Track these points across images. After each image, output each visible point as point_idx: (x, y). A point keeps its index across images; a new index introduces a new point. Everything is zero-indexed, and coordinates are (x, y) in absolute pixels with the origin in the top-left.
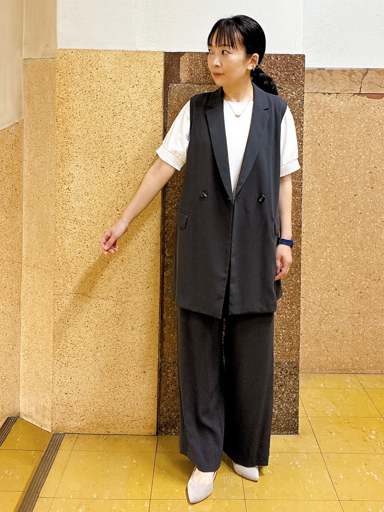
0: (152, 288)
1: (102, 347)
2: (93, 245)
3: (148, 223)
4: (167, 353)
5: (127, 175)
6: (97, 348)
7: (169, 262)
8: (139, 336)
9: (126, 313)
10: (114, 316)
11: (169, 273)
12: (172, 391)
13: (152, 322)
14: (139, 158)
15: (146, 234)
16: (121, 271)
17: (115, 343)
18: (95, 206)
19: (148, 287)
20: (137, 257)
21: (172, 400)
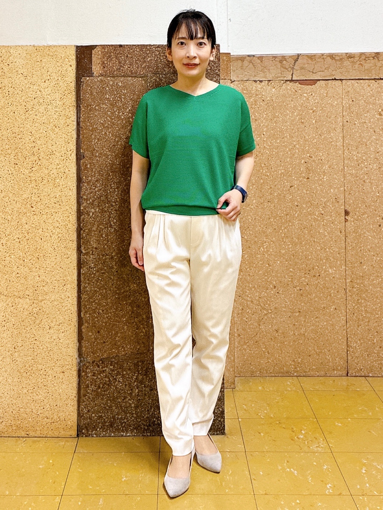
0: (69, 286)
1: (19, 347)
2: (9, 243)
3: (63, 220)
4: (86, 352)
5: (41, 171)
6: (15, 348)
7: (86, 259)
8: (56, 335)
9: (43, 312)
10: (31, 315)
11: (86, 270)
12: (92, 391)
13: (69, 320)
14: (52, 153)
15: (62, 230)
16: (36, 269)
17: (32, 342)
18: (9, 203)
19: (65, 285)
20: (53, 254)
21: (92, 401)
